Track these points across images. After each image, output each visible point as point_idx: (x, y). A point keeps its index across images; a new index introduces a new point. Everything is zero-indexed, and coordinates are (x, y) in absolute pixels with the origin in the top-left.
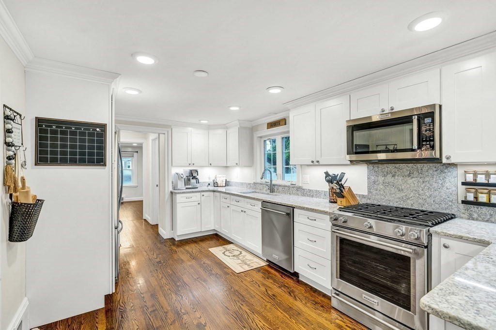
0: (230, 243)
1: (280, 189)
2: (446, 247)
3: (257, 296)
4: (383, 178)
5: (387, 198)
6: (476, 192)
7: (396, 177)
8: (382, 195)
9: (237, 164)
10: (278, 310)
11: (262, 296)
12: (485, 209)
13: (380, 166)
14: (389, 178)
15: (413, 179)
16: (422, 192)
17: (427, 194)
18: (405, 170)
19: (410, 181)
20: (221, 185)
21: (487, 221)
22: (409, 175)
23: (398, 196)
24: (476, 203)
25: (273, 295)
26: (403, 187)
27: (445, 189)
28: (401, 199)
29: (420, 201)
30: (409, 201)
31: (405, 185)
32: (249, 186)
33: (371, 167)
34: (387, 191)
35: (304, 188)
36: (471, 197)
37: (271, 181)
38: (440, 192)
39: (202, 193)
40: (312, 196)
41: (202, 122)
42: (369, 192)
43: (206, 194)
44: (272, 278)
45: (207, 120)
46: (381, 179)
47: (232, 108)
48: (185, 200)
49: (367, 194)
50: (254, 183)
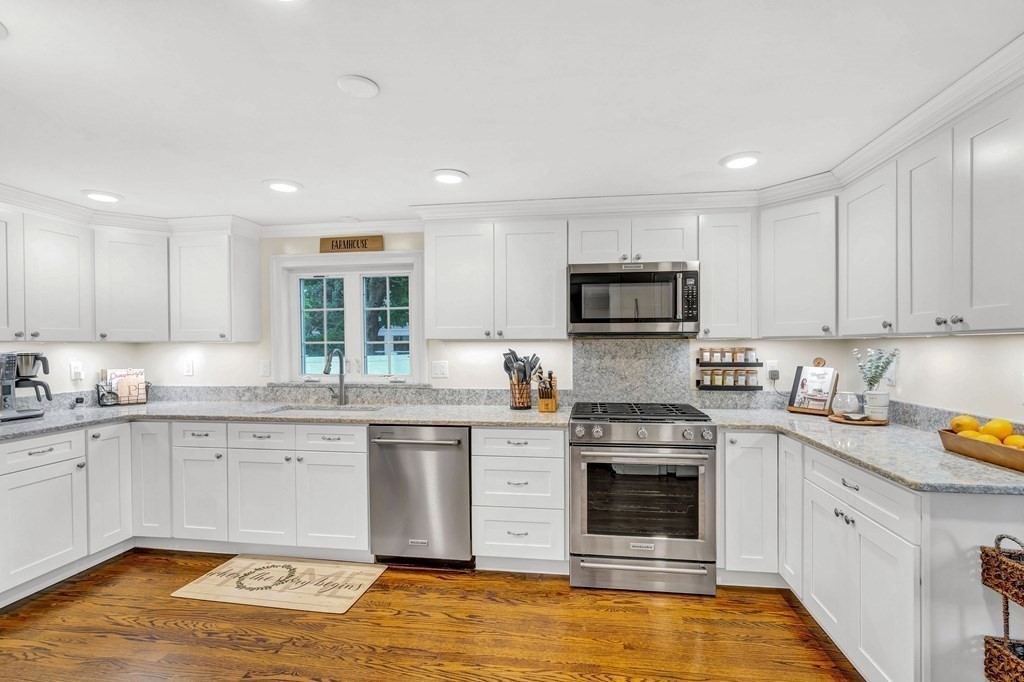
0: (227, 557)
1: (368, 394)
2: (732, 442)
3: (446, 635)
4: (598, 362)
5: (604, 392)
6: (712, 375)
7: (618, 360)
8: (597, 388)
9: (222, 336)
10: (511, 635)
11: (456, 629)
12: (716, 394)
13: (594, 342)
14: (607, 362)
15: (641, 361)
16: (651, 379)
17: (657, 381)
18: (629, 349)
19: (636, 364)
20: (133, 399)
21: (718, 408)
22: (635, 356)
23: (620, 387)
24: (712, 388)
25: (470, 616)
26: (627, 373)
27: (677, 372)
28: (625, 391)
29: (649, 391)
30: (634, 393)
31: (630, 370)
32: (248, 394)
33: (579, 343)
34: (603, 381)
35: (434, 387)
36: (707, 381)
37: (341, 377)
38: (672, 378)
39: (93, 431)
40: (459, 403)
41: (91, 196)
42: (576, 384)
43: (104, 431)
44: (429, 589)
45: (116, 196)
46: (595, 363)
47: (277, 187)
48: (25, 460)
49: (571, 388)
50: (271, 386)
